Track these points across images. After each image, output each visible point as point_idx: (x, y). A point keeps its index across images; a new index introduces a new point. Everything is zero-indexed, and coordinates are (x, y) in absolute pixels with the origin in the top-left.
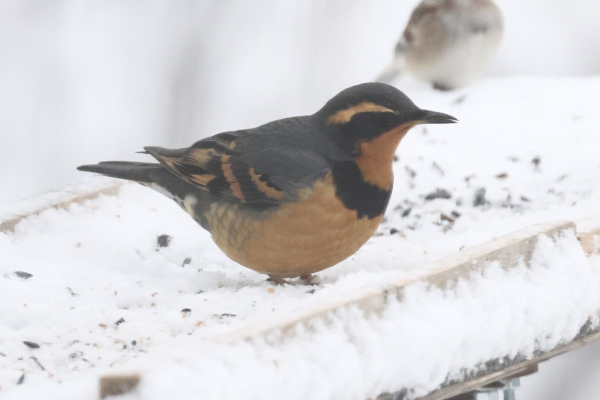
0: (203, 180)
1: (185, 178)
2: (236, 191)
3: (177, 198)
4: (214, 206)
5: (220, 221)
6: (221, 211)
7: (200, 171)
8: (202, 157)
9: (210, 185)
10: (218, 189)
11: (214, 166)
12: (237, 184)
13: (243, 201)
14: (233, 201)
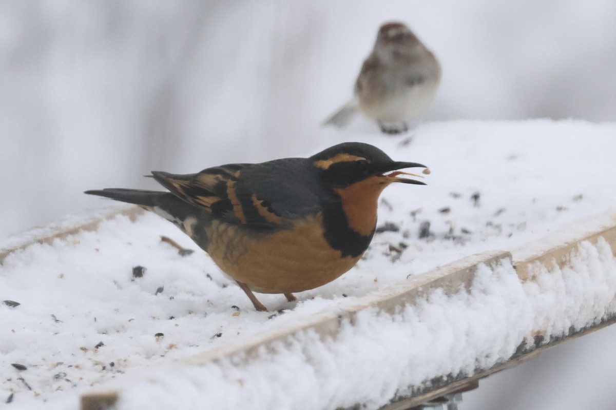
0: (208, 201)
1: (190, 200)
2: (238, 212)
4: (215, 223)
5: (220, 236)
6: (223, 227)
7: (206, 193)
8: (210, 180)
9: (213, 206)
10: (221, 210)
11: (220, 189)
12: (240, 207)
13: (244, 222)
14: (234, 222)
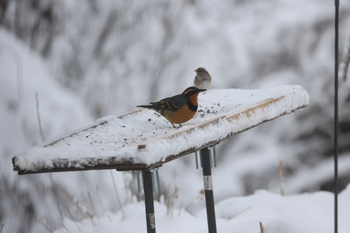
0: (163, 106)
1: (159, 107)
2: (170, 107)
3: (157, 110)
4: (165, 110)
5: (167, 113)
6: (167, 111)
7: (162, 105)
8: (163, 102)
10: (166, 107)
11: (165, 103)
13: (171, 109)
14: (169, 109)
